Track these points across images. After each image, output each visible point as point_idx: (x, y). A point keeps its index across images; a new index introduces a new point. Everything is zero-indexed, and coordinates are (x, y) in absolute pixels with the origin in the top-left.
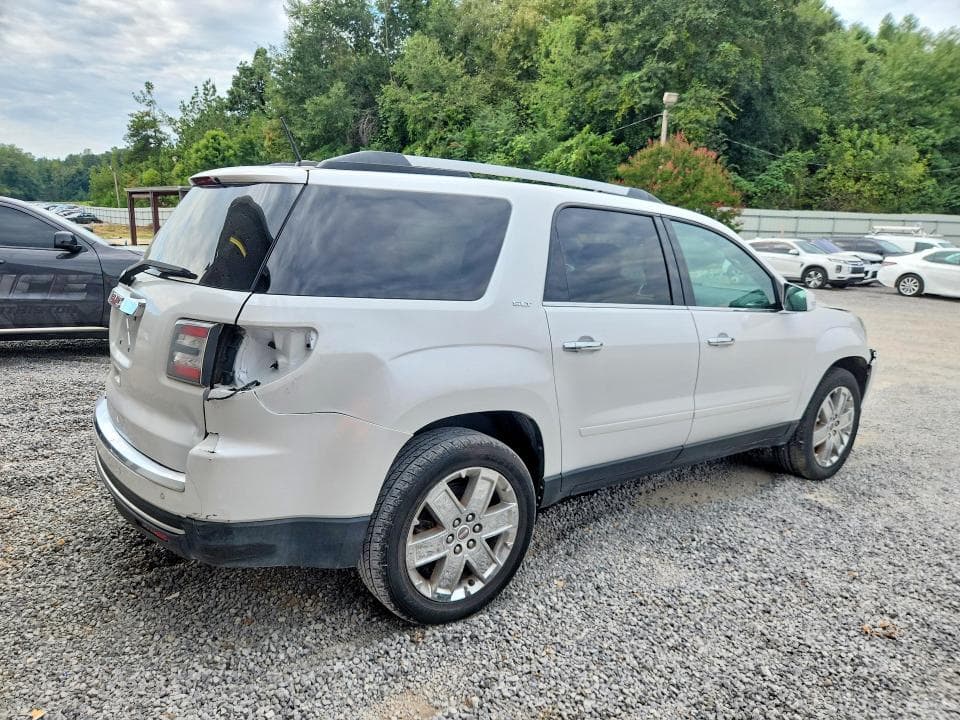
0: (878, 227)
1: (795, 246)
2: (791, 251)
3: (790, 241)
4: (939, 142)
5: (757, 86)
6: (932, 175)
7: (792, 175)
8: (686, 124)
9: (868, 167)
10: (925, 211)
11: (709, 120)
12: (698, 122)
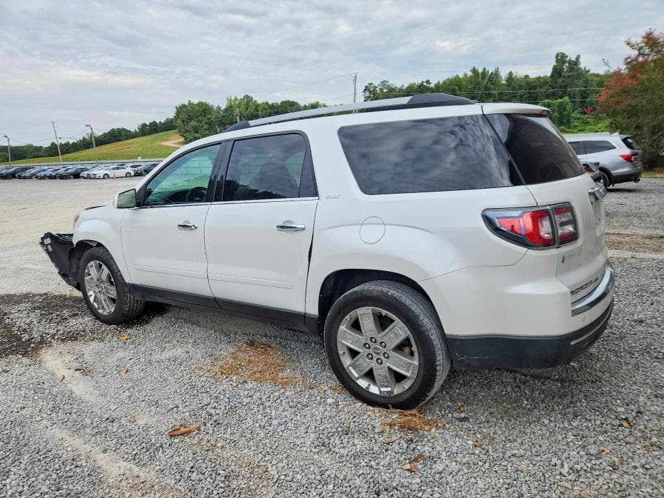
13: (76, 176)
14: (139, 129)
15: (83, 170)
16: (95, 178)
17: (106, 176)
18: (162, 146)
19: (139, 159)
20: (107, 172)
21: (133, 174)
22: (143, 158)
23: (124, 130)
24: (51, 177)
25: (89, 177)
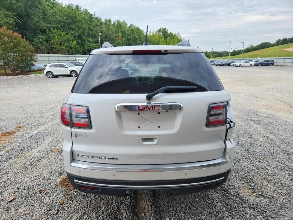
0: (78, 59)
1: (65, 65)
2: (65, 67)
3: (63, 64)
4: (77, 35)
5: (24, 13)
6: (78, 44)
7: (43, 43)
8: (3, 23)
9: (62, 41)
10: (78, 54)
11: (12, 23)
12: (8, 23)
13: (229, 65)
14: (276, 42)
15: (233, 62)
16: (235, 66)
17: (240, 66)
18: (285, 50)
19: (259, 58)
20: (241, 64)
21: (253, 65)
22: (261, 57)
23: (268, 43)
24: (220, 65)
25: (233, 66)
